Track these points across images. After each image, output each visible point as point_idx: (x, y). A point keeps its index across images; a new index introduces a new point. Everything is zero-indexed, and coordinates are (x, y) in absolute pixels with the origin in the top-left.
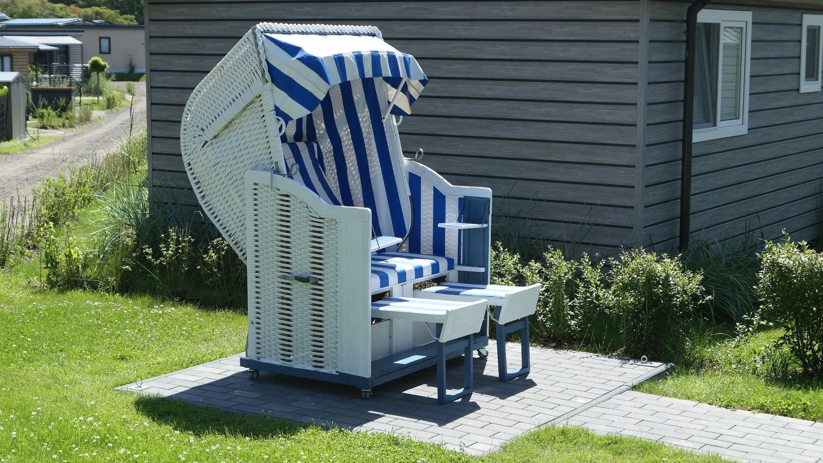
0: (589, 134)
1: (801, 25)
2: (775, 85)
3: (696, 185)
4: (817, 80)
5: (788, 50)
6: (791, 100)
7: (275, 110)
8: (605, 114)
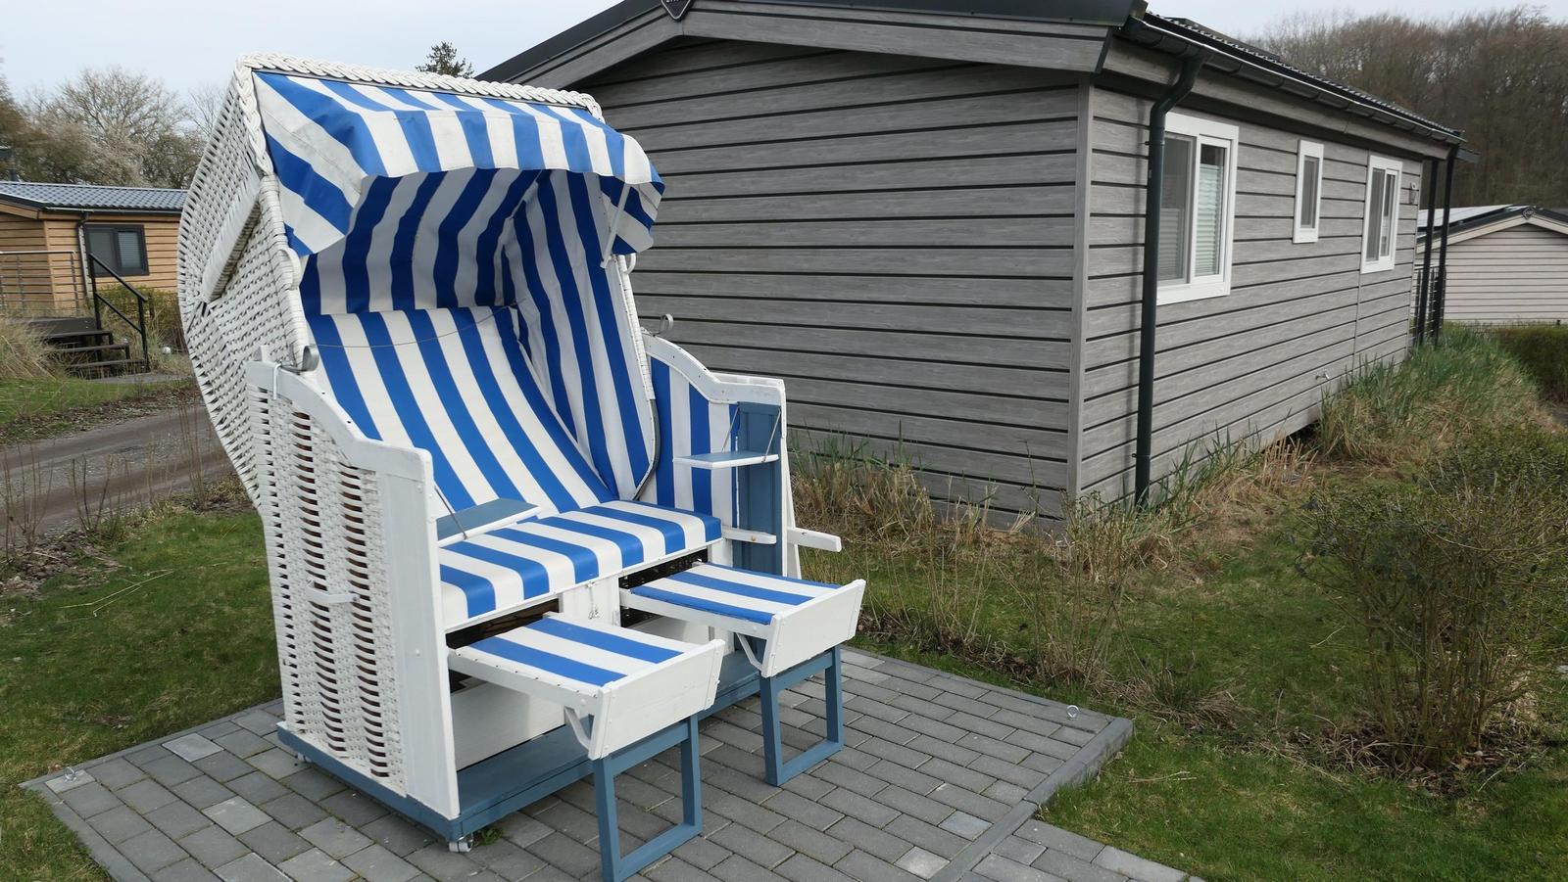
0: (1003, 293)
1: (1297, 154)
2: (1264, 230)
3: (1160, 365)
4: (1314, 227)
5: (1282, 185)
6: (1284, 250)
7: (286, 234)
8: (1025, 263)
